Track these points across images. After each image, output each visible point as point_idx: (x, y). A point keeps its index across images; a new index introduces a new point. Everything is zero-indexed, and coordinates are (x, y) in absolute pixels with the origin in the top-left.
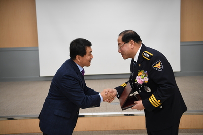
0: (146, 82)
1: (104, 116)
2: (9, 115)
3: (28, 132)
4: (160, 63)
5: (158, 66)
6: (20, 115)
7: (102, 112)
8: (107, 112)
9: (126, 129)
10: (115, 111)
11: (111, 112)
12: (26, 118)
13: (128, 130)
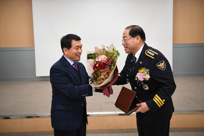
0: (147, 79)
1: (98, 116)
2: (4, 115)
3: (23, 131)
4: (163, 63)
5: (162, 65)
6: (15, 114)
7: (96, 112)
8: (101, 111)
9: (120, 128)
10: (109, 111)
11: (105, 111)
12: (21, 117)
13: (121, 129)
